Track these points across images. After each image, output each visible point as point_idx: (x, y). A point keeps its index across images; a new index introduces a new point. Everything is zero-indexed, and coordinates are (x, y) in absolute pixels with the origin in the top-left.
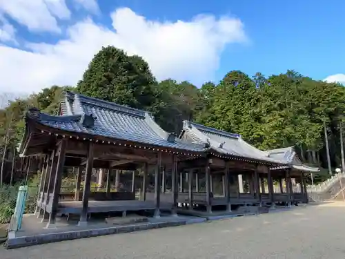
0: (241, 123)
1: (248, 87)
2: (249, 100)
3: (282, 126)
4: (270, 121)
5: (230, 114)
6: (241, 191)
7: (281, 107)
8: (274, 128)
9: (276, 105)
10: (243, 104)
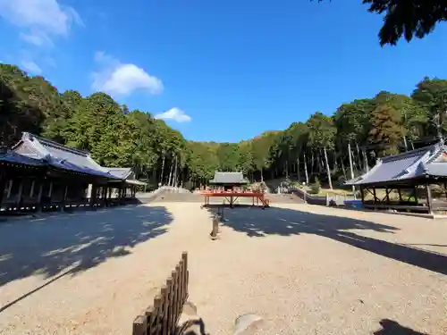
0: (99, 141)
1: (112, 113)
2: (112, 124)
3: (133, 151)
4: (125, 145)
5: (91, 131)
6: (89, 196)
7: (136, 137)
8: (127, 151)
9: (132, 135)
10: (105, 126)
